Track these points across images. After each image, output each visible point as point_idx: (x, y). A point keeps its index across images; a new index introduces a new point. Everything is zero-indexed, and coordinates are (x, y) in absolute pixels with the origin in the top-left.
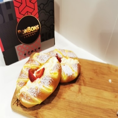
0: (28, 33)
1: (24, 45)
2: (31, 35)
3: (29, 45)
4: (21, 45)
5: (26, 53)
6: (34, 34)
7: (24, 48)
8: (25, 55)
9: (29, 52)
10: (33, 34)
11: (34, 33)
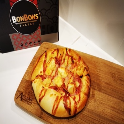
1: (21, 35)
2: (28, 24)
5: (23, 43)
7: (20, 38)
9: (26, 43)
10: (31, 24)
11: (32, 23)
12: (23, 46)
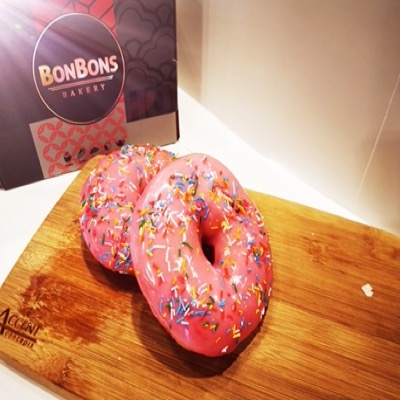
0: (78, 80)
1: (64, 124)
2: (88, 89)
4: (54, 121)
6: (99, 88)
7: (62, 134)
9: (82, 151)
10: (96, 88)
12: (72, 161)
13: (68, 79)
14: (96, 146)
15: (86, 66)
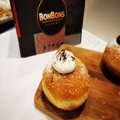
0: (51, 19)
1: (45, 35)
2: (54, 23)
3: (51, 37)
4: (42, 34)
5: (46, 46)
6: (58, 23)
7: (44, 39)
8: (45, 48)
9: (49, 45)
10: (56, 23)
11: (57, 21)
12: (46, 49)
13: (48, 19)
14: (54, 44)
15: (55, 15)
